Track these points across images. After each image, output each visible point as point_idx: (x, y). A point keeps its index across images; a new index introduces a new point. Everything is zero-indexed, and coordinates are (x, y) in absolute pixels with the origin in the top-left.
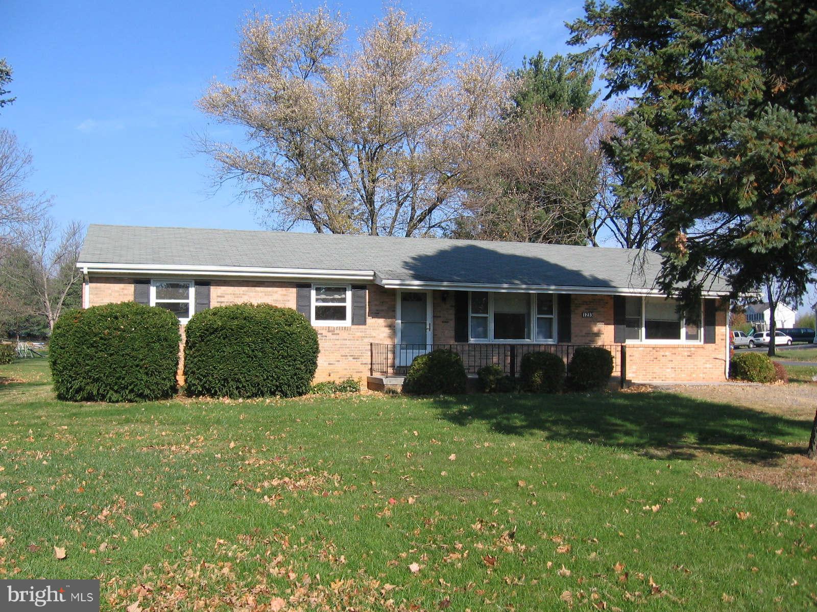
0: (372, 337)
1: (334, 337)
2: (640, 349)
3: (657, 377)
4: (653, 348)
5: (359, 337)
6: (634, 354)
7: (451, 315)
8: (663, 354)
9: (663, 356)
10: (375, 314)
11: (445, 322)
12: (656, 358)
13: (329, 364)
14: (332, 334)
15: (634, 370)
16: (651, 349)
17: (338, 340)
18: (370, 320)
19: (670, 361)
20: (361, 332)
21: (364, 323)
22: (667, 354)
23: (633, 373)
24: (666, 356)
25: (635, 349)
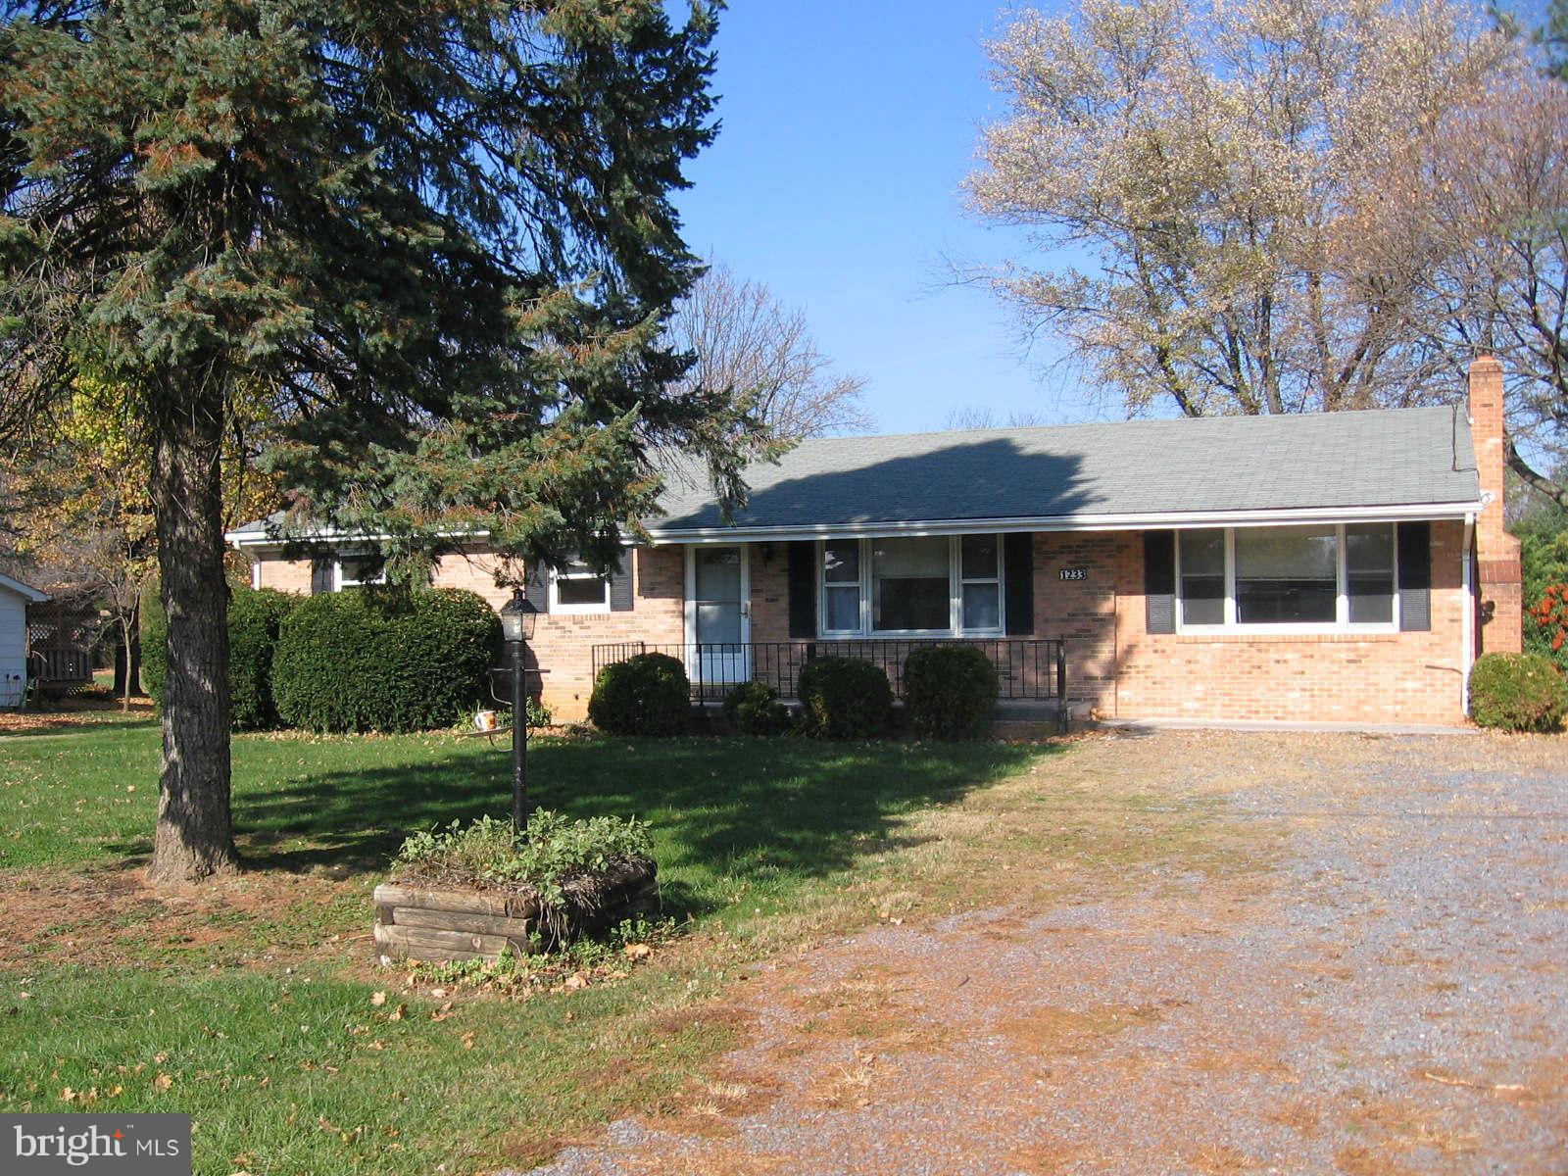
0: (643, 631)
1: (584, 632)
2: (1215, 646)
3: (1262, 710)
4: (1251, 644)
5: (622, 632)
6: (1198, 658)
7: (781, 586)
8: (1277, 656)
9: (1278, 662)
10: (650, 591)
11: (773, 600)
12: (1259, 667)
13: (577, 679)
14: (581, 628)
15: (1199, 695)
16: (1245, 646)
17: (589, 637)
18: (640, 602)
19: (1296, 673)
20: (626, 622)
21: (630, 606)
22: (1288, 656)
23: (1197, 699)
24: (1285, 661)
25: (1201, 646)
